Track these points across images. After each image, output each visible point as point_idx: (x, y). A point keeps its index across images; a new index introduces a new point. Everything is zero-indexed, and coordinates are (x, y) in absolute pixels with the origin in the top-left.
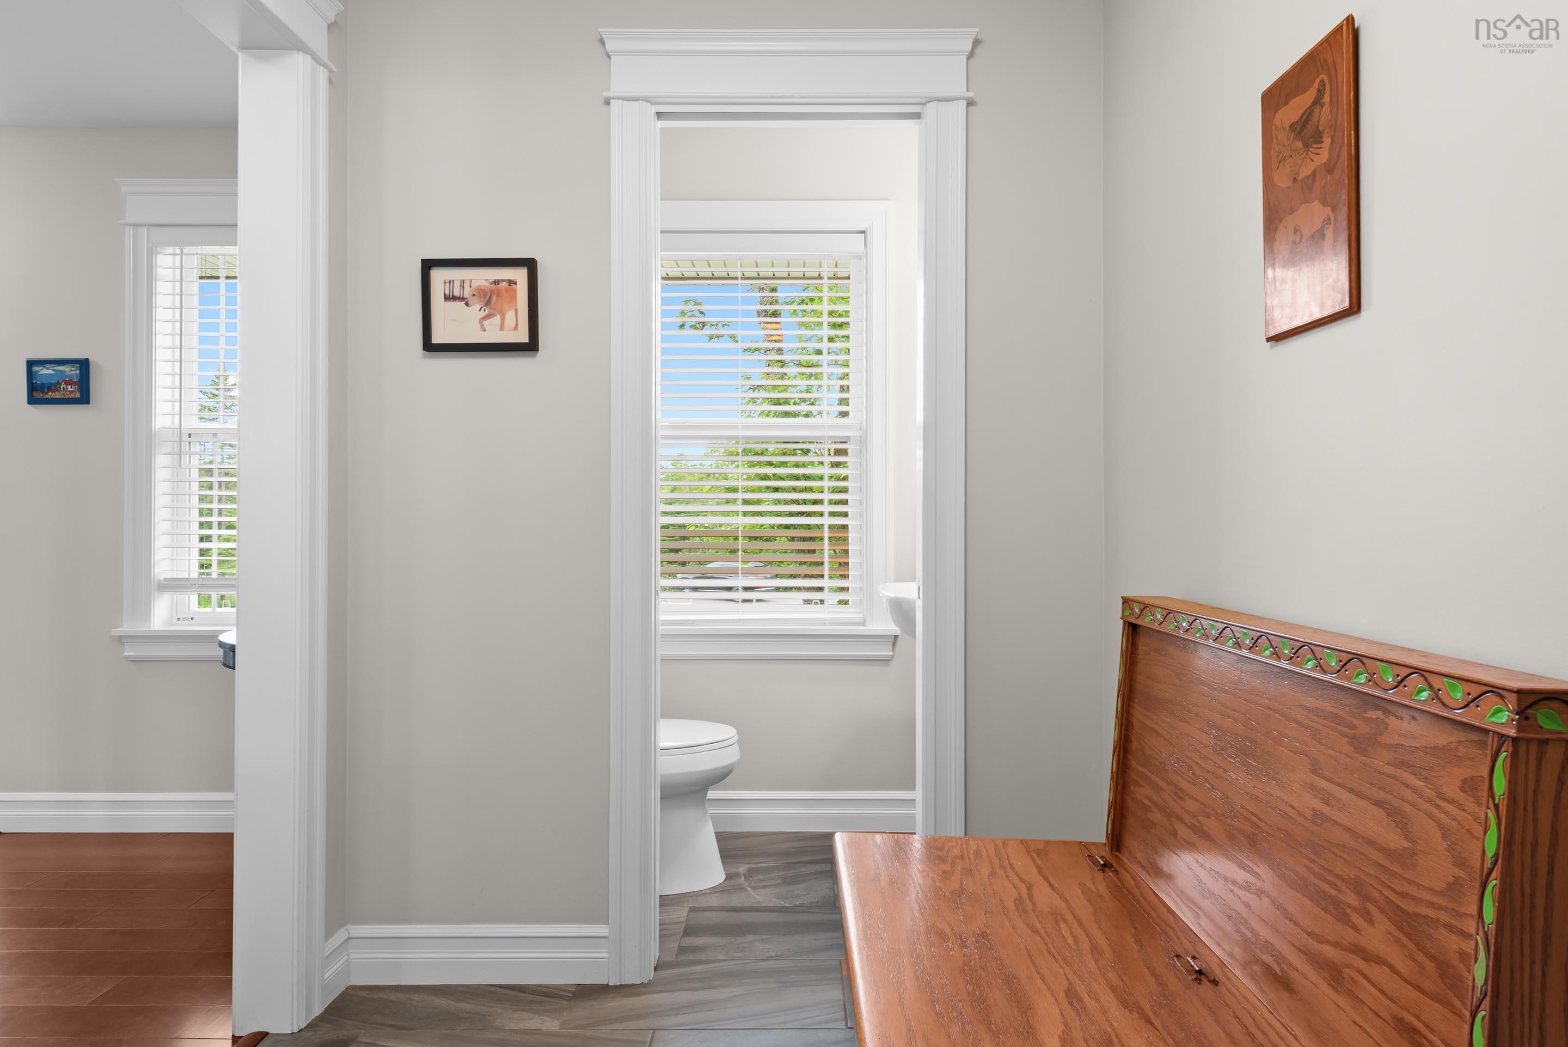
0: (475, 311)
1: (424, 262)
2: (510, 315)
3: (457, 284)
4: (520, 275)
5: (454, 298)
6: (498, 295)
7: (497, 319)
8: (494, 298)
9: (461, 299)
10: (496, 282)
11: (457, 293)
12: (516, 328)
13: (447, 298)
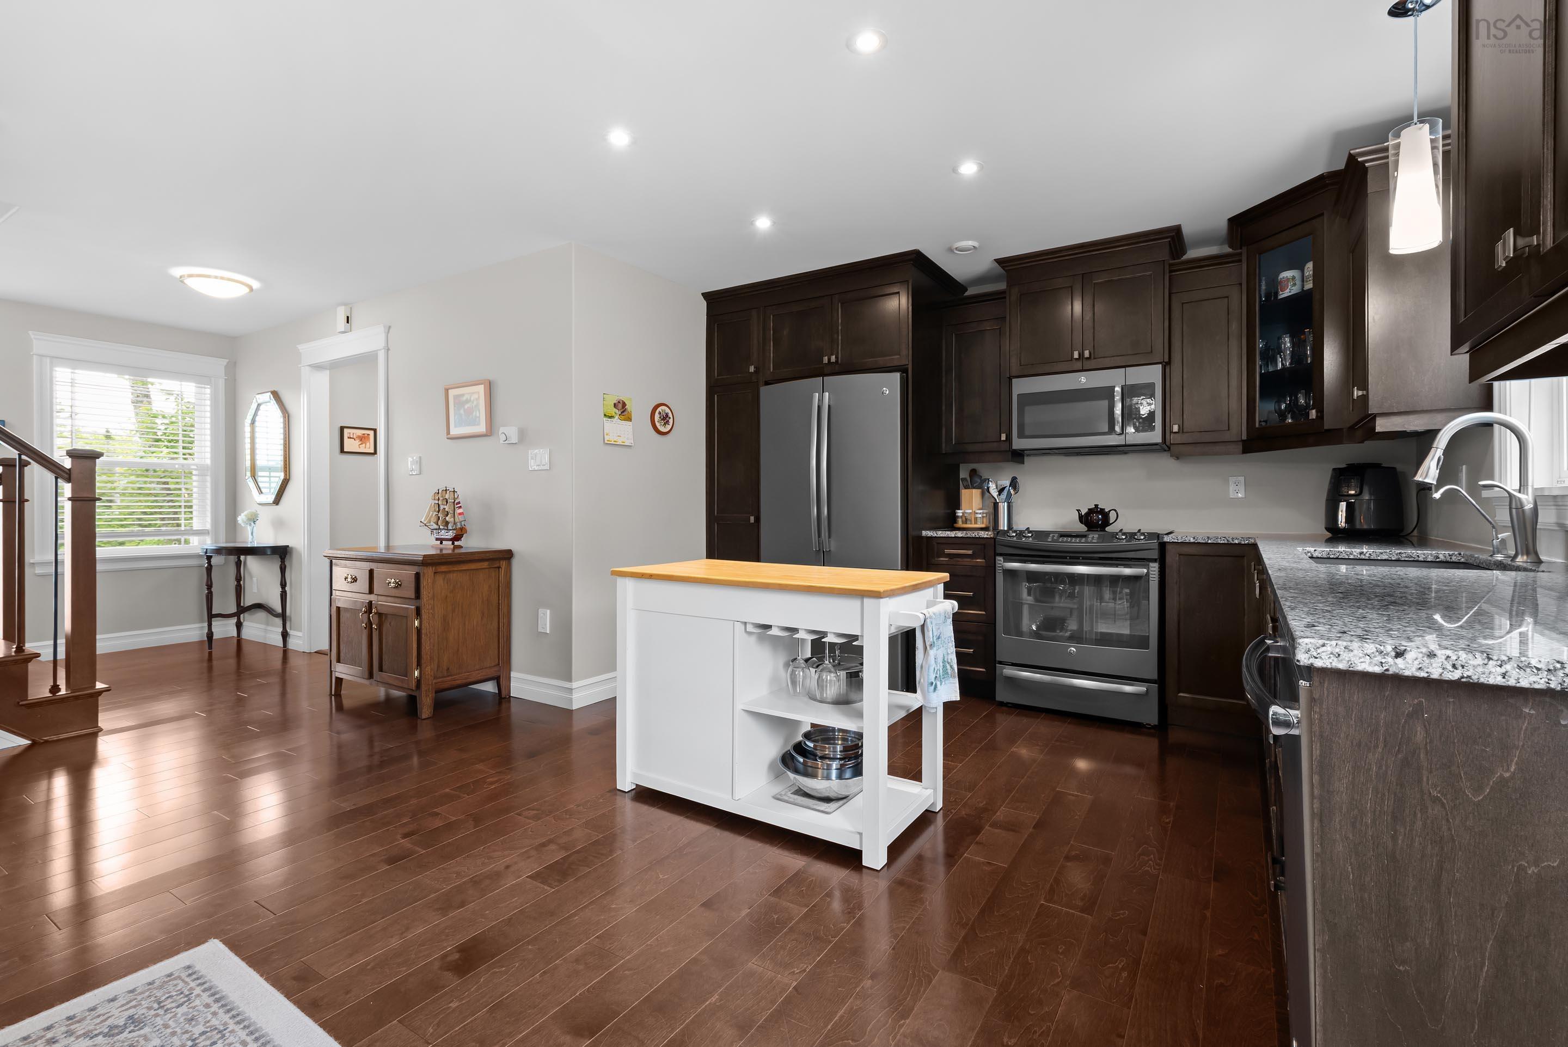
0: (357, 442)
1: (341, 427)
2: (368, 444)
3: (352, 434)
4: (372, 433)
5: (351, 438)
6: (364, 438)
7: (364, 445)
8: (363, 439)
9: (353, 438)
10: (364, 434)
11: (351, 437)
12: (370, 448)
13: (348, 438)
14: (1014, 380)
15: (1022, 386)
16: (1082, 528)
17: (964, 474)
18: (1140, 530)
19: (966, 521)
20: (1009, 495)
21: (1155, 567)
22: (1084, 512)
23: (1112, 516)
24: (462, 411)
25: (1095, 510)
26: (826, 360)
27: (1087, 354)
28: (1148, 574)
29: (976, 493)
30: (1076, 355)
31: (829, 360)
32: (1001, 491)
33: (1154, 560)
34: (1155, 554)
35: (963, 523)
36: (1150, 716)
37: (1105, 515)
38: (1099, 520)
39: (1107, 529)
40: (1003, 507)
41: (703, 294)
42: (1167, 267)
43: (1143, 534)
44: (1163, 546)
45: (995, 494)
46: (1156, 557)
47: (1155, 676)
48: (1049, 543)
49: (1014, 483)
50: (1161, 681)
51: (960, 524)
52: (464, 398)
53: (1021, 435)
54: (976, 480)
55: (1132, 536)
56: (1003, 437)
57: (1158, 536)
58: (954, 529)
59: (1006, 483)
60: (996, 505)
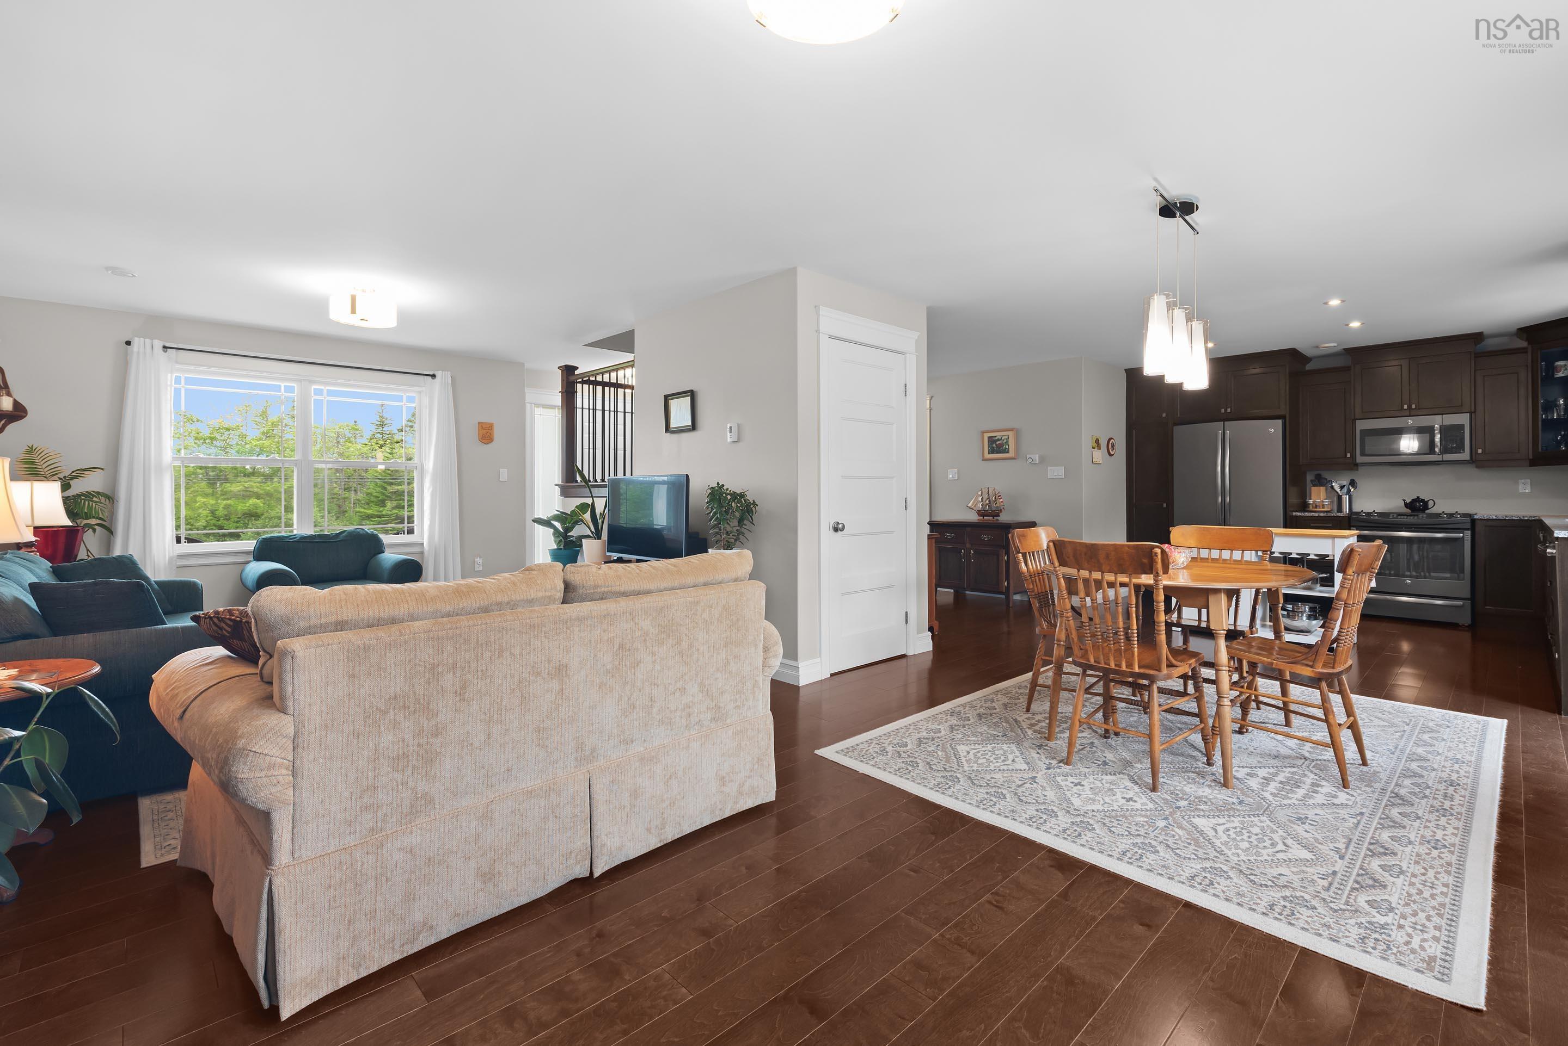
14: (1357, 421)
15: (1362, 425)
16: (1408, 511)
17: (1310, 477)
18: (1457, 512)
19: (1316, 507)
20: (1349, 491)
21: (1468, 533)
22: (1408, 501)
23: (1431, 503)
24: (994, 445)
25: (1418, 500)
26: (1223, 411)
27: (1413, 406)
28: (1463, 537)
29: (1322, 489)
30: (1405, 407)
31: (1226, 410)
32: (1342, 487)
33: (1468, 529)
34: (1469, 526)
35: (1313, 508)
36: (1466, 619)
37: (1425, 503)
38: (1421, 506)
39: (1427, 511)
40: (1346, 499)
41: (1125, 370)
42: (1473, 356)
43: (1459, 514)
44: (1473, 522)
45: (1338, 490)
46: (1469, 527)
47: (1469, 596)
48: (1391, 519)
49: (1353, 483)
50: (1473, 599)
51: (1311, 508)
52: (996, 438)
53: (1363, 454)
54: (1320, 481)
55: (1451, 515)
56: (1349, 455)
57: (1470, 515)
58: (1305, 511)
59: (1345, 482)
60: (1340, 498)
